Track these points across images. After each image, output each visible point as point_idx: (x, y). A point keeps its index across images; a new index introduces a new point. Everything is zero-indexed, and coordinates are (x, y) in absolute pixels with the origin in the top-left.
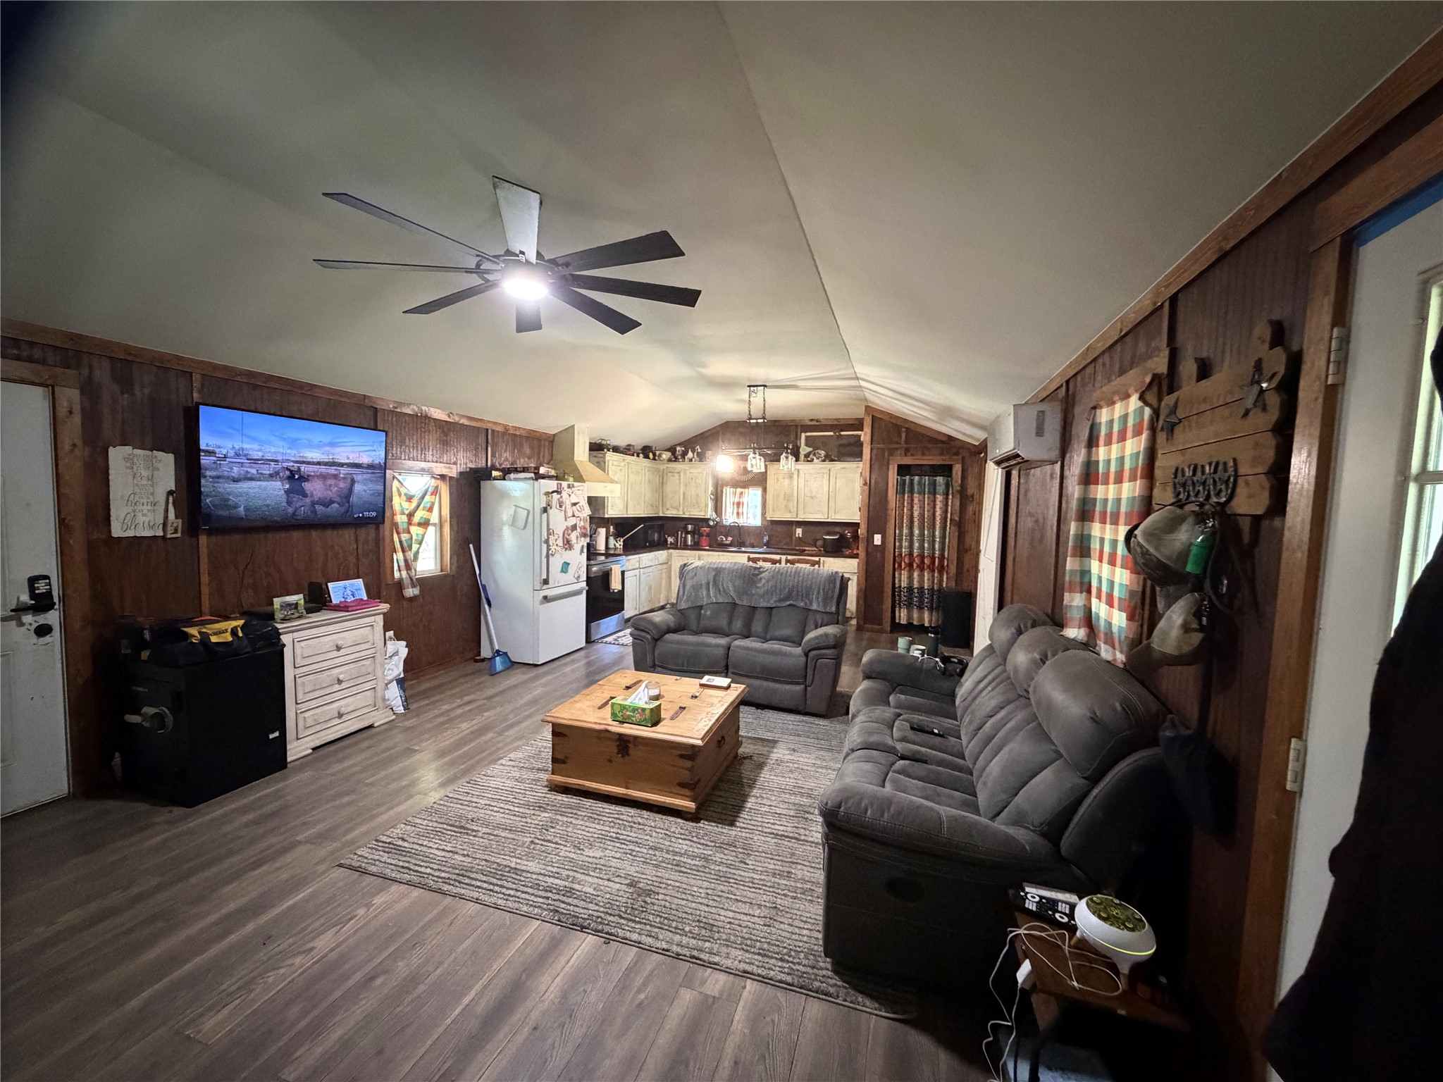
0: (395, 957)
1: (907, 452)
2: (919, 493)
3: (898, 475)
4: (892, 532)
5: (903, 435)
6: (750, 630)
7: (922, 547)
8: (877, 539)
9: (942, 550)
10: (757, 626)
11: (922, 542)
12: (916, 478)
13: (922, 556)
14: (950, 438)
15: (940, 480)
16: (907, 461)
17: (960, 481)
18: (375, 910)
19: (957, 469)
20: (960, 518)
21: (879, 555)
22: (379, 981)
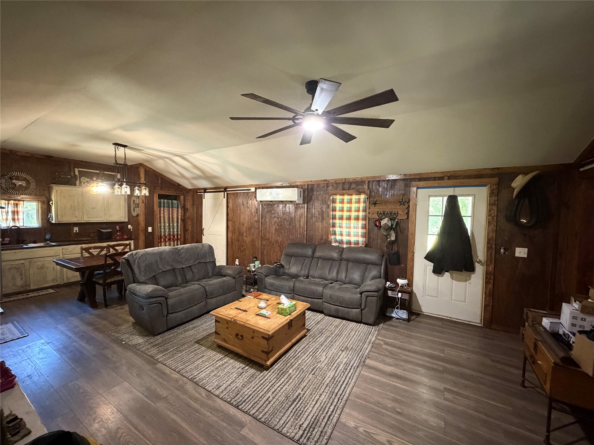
0: (386, 408)
1: (161, 189)
2: (167, 207)
3: (158, 199)
4: (157, 225)
5: (160, 181)
6: (186, 279)
7: (169, 231)
8: (150, 229)
9: (177, 231)
10: (189, 276)
11: (169, 229)
12: (166, 200)
13: (169, 235)
14: (179, 185)
15: (175, 202)
16: (163, 193)
17: (183, 203)
18: (359, 423)
19: (182, 197)
20: (184, 218)
21: (151, 237)
22: (398, 410)
